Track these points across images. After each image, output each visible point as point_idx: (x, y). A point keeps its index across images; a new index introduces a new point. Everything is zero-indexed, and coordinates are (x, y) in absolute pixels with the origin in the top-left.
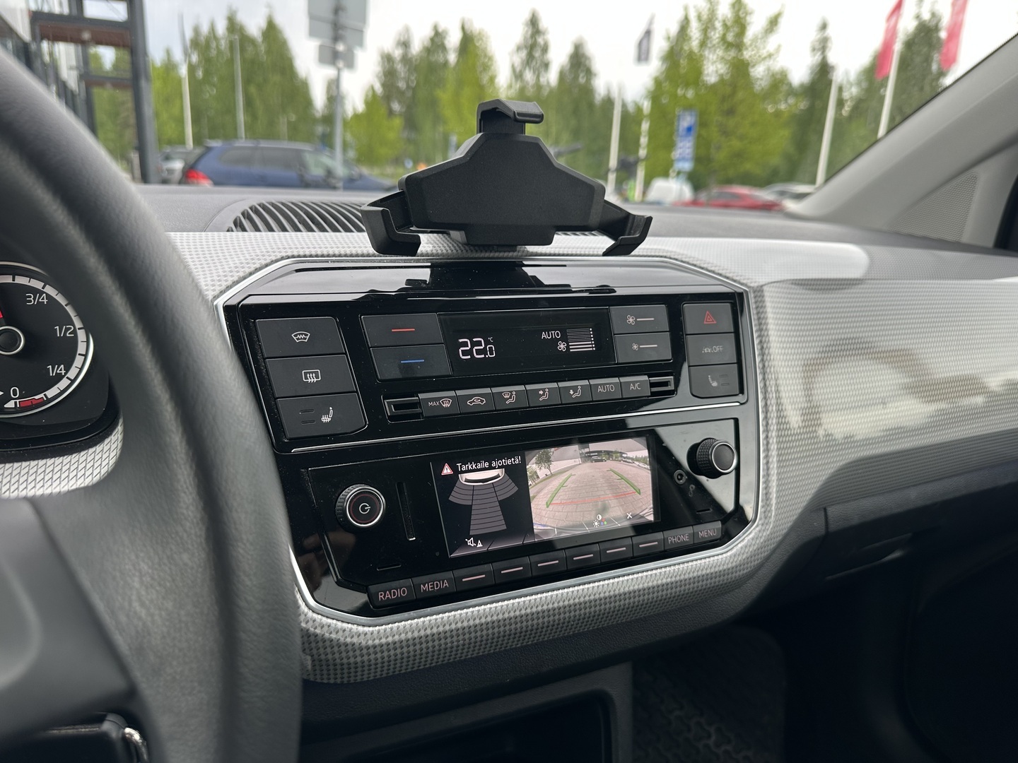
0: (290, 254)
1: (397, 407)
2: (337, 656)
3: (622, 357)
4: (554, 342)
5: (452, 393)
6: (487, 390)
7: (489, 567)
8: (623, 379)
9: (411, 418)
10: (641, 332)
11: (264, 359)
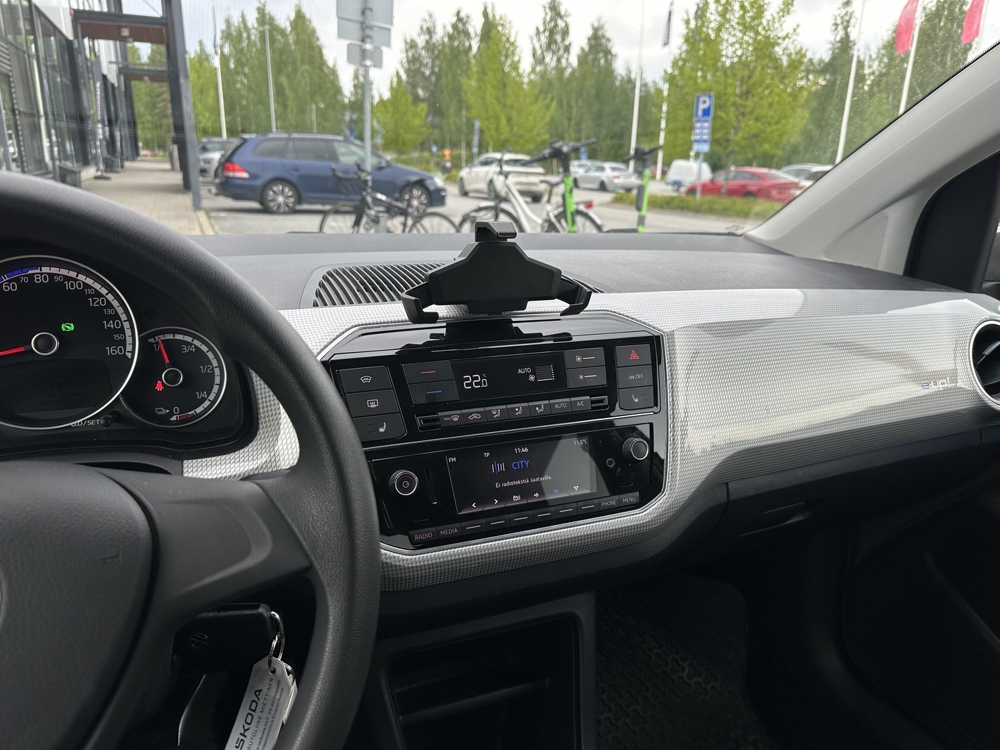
0: (357, 323)
1: (425, 421)
2: (390, 572)
3: (571, 385)
4: (527, 375)
5: (459, 412)
6: (482, 409)
7: (483, 521)
8: (572, 399)
9: (434, 428)
10: (585, 367)
11: (345, 394)
